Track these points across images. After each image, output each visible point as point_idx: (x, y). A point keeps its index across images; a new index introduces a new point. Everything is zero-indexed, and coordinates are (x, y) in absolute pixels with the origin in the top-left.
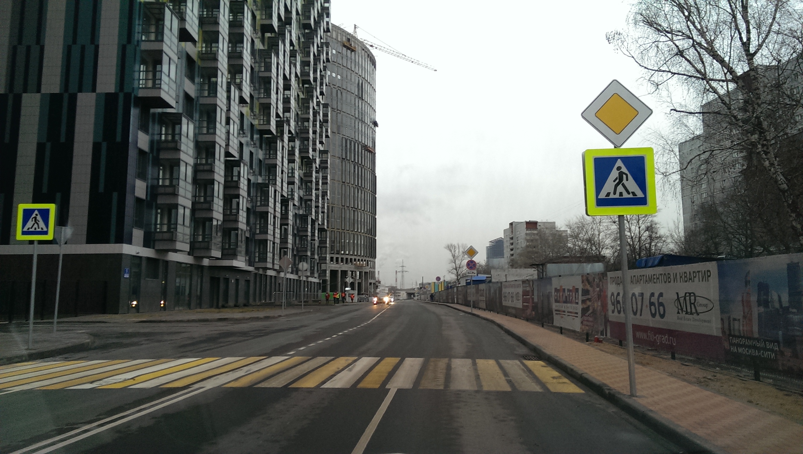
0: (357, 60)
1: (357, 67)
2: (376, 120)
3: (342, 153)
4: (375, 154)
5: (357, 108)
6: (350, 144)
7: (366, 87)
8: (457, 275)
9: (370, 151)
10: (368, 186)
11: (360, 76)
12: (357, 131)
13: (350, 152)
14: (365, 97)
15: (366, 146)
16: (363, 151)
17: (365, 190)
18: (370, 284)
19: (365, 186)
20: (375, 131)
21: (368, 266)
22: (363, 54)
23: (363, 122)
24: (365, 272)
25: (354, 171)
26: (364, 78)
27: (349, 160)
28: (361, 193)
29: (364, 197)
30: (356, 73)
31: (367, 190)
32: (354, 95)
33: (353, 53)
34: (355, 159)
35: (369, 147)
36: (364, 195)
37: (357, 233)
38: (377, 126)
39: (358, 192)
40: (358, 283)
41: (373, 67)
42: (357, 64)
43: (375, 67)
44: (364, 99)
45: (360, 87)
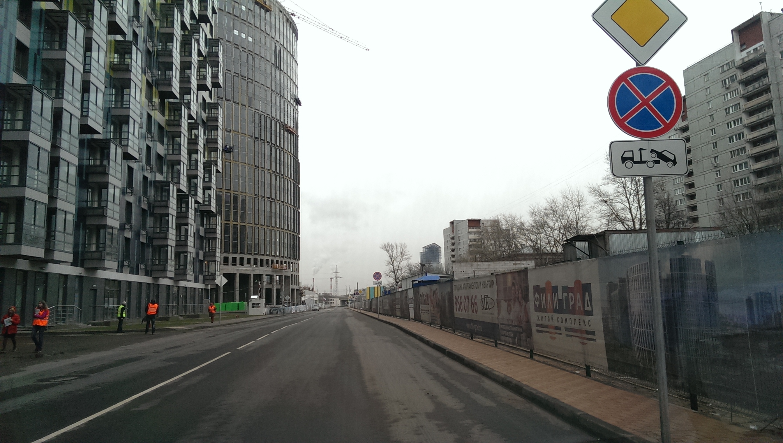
0: (273, 23)
1: (273, 31)
2: (299, 97)
3: (255, 130)
4: (297, 136)
5: (273, 79)
6: (266, 121)
7: (285, 55)
8: (396, 278)
9: (291, 132)
10: (289, 173)
11: (278, 42)
12: (273, 105)
13: (265, 131)
14: (284, 67)
15: (286, 125)
16: (282, 131)
17: (285, 177)
18: (293, 290)
19: (284, 172)
20: (297, 110)
21: (289, 268)
22: (281, 17)
23: (282, 96)
24: (285, 276)
25: (271, 154)
26: (283, 45)
27: (264, 140)
28: (280, 181)
29: (284, 186)
30: (272, 37)
31: (287, 178)
32: (270, 63)
33: (268, 13)
34: (271, 140)
35: (290, 127)
36: (284, 183)
37: (275, 229)
38: (300, 105)
39: (276, 179)
40: (277, 289)
41: (294, 35)
42: (273, 27)
43: (296, 36)
44: (282, 69)
45: (278, 55)
